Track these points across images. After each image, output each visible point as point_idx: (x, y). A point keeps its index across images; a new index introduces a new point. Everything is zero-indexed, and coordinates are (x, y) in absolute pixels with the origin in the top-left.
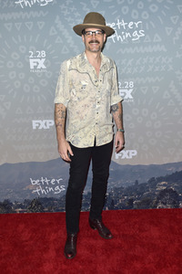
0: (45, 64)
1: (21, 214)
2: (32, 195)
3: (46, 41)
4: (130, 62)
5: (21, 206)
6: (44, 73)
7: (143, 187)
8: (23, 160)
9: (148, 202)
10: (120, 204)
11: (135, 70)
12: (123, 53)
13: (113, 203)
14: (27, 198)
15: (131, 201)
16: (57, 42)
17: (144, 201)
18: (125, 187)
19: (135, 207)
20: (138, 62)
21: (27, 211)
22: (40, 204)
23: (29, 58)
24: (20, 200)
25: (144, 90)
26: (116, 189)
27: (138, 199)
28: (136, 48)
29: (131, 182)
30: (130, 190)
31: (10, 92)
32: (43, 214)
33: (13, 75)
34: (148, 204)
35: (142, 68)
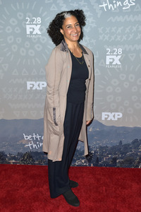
0: (41, 30)
1: (14, 165)
2: (24, 148)
3: (42, 8)
4: (119, 30)
5: (14, 158)
6: (39, 38)
7: (127, 147)
8: (18, 117)
9: (130, 161)
10: (104, 162)
11: (124, 38)
12: (113, 21)
13: (98, 160)
14: (21, 151)
15: (115, 160)
16: (51, 9)
17: (127, 161)
18: (110, 146)
19: (118, 165)
20: (127, 30)
21: (19, 163)
22: (31, 157)
23: (26, 24)
24: (14, 152)
25: (132, 56)
26: (101, 148)
27: (121, 158)
28: (127, 16)
29: (115, 142)
30: (114, 150)
31: (8, 55)
32: (34, 166)
33: (11, 39)
34: (131, 163)
35: (131, 36)
